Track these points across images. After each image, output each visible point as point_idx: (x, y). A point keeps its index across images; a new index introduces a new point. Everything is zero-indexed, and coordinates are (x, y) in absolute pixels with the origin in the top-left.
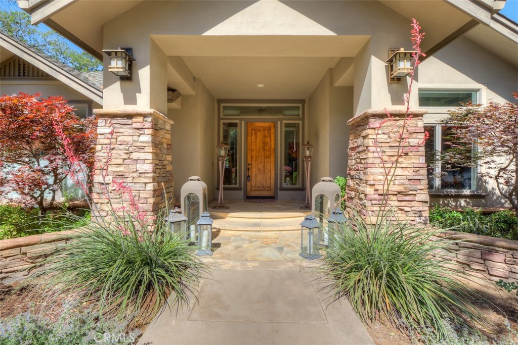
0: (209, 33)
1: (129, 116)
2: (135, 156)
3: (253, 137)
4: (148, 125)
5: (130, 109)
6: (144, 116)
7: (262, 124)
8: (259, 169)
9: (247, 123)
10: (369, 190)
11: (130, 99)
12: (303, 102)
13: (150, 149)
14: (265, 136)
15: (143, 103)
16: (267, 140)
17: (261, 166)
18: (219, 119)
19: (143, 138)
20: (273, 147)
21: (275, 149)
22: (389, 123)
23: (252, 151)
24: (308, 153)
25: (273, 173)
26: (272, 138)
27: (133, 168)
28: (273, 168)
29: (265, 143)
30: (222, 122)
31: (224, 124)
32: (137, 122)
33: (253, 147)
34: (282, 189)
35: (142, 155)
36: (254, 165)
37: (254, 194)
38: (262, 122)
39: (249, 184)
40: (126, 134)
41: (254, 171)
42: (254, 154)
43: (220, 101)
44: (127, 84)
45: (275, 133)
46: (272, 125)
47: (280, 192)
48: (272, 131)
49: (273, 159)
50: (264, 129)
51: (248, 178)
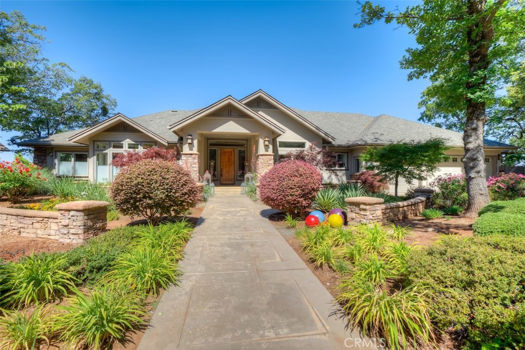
0: (213, 131)
1: (191, 154)
2: (193, 166)
3: (224, 156)
4: (197, 157)
5: (191, 152)
6: (196, 154)
7: (227, 150)
8: (227, 171)
9: (221, 149)
10: (259, 175)
11: (191, 149)
12: (247, 140)
13: (197, 164)
14: (229, 156)
15: (195, 151)
16: (230, 157)
17: (228, 170)
18: (208, 148)
19: (195, 161)
20: (233, 160)
21: (234, 162)
22: (264, 157)
23: (223, 162)
24: (247, 164)
25: (233, 172)
26: (233, 156)
27: (192, 169)
28: (233, 170)
29: (229, 159)
30: (209, 149)
31: (210, 150)
32: (193, 156)
33: (224, 161)
34: (237, 180)
35: (195, 166)
36: (224, 169)
37: (224, 183)
38: (228, 149)
39: (222, 178)
40: (190, 159)
41: (224, 172)
42: (224, 164)
43: (208, 139)
44: (191, 145)
45: (234, 154)
46: (233, 150)
47: (236, 182)
48: (233, 153)
49: (233, 166)
50: (229, 152)
51: (221, 175)
